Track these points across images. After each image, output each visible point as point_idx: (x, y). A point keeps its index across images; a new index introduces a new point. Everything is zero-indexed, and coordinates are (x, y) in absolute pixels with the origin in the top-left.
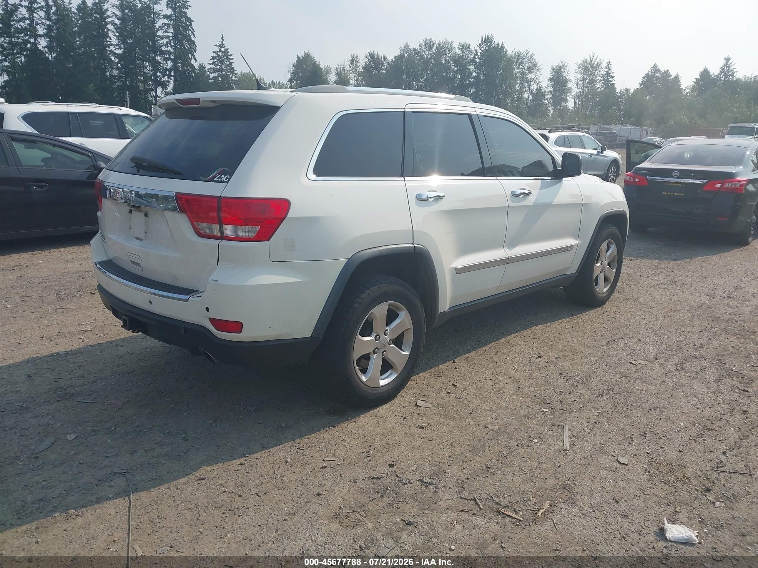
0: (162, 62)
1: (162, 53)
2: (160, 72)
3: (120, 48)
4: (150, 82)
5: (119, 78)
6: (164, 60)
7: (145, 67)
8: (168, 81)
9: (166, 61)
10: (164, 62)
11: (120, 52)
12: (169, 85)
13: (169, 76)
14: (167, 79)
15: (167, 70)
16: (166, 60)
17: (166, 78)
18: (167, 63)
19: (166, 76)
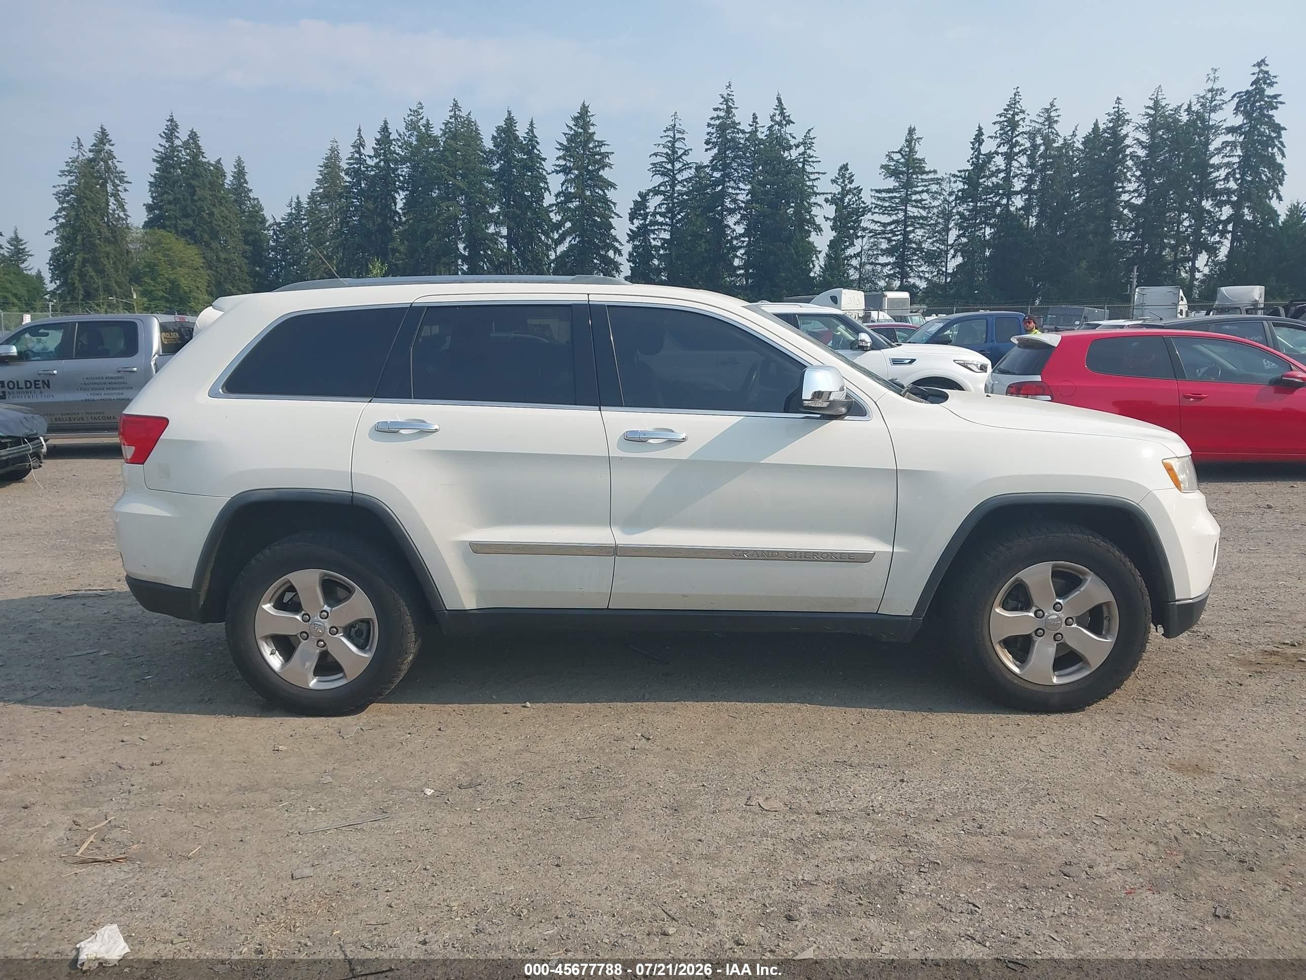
0: (1212, 210)
1: (1215, 194)
2: (1206, 228)
3: (1140, 196)
4: (1188, 247)
5: (1132, 244)
6: (1217, 205)
7: (1180, 223)
8: (1219, 242)
9: (1220, 207)
10: (1217, 209)
11: (1139, 201)
12: (1220, 248)
13: (1223, 234)
14: (1218, 239)
15: (1220, 222)
16: (1220, 205)
17: (1216, 238)
18: (1221, 211)
19: (1218, 234)
